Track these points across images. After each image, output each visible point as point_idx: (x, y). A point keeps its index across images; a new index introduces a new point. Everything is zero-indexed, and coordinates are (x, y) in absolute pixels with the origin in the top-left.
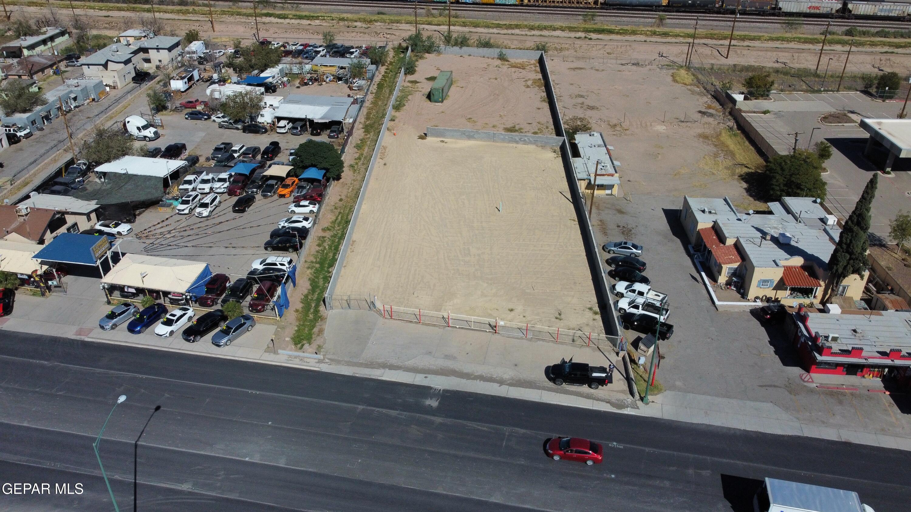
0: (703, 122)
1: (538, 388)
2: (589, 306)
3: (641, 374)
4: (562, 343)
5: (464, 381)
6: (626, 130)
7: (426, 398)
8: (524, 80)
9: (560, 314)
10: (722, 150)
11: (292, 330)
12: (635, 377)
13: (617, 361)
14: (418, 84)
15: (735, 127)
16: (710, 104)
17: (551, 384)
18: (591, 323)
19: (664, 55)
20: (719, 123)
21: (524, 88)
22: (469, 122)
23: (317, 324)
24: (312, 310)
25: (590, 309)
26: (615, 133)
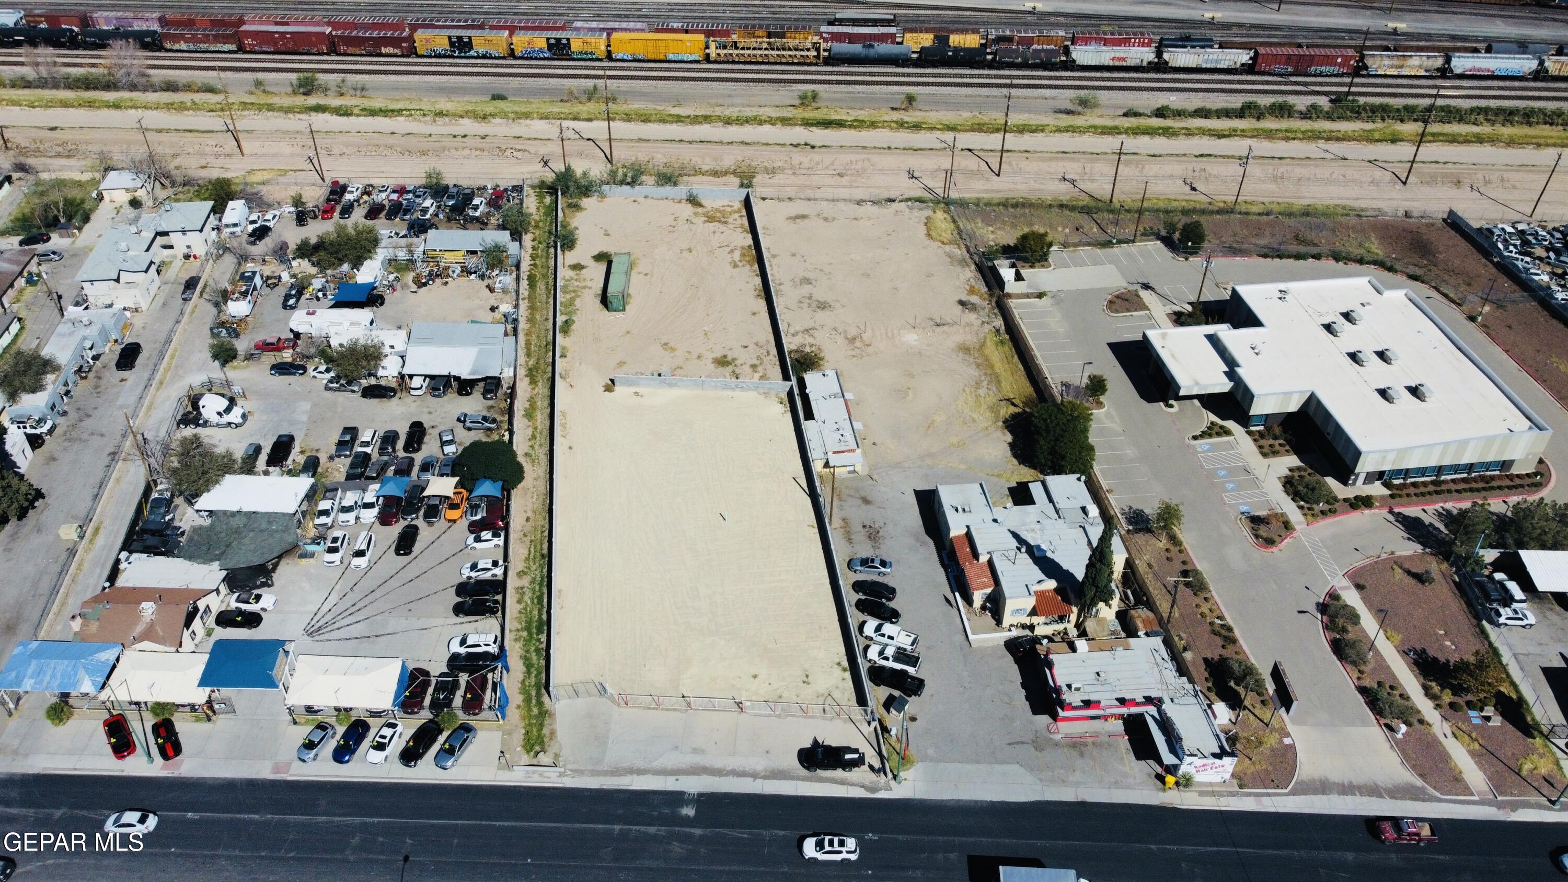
0: (963, 323)
1: (793, 778)
2: (837, 660)
3: (893, 744)
4: (813, 717)
5: (717, 779)
6: (868, 345)
7: (682, 807)
8: (728, 249)
9: (807, 676)
10: (986, 374)
11: (519, 736)
12: (888, 751)
13: (869, 733)
14: (584, 271)
15: (1003, 327)
16: (973, 284)
17: (805, 772)
18: (841, 684)
19: (916, 175)
20: (983, 323)
21: (729, 268)
22: (665, 349)
23: (546, 722)
24: (534, 702)
25: (839, 664)
26: (853, 353)
